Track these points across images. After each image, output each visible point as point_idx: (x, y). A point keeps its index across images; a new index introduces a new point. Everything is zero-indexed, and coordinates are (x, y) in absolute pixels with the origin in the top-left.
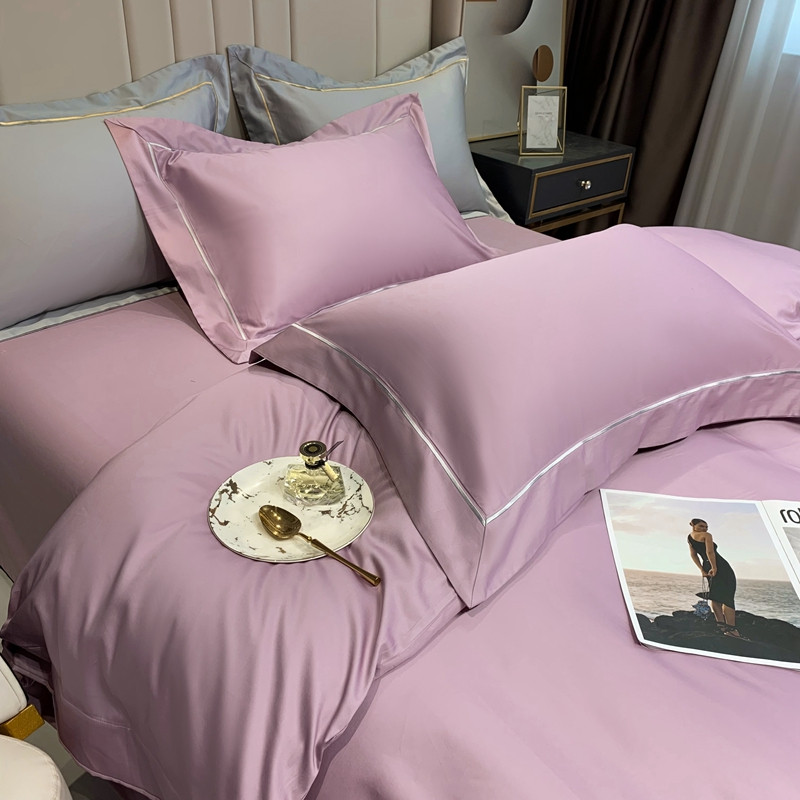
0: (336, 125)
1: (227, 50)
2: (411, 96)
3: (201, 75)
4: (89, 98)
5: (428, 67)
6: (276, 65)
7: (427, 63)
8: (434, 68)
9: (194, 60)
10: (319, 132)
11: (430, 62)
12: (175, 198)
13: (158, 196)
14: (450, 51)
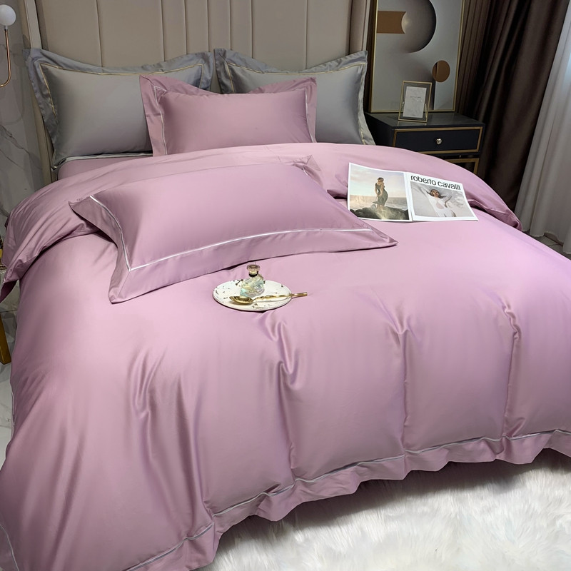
1: (214, 50)
2: (311, 79)
3: (198, 61)
5: (337, 66)
6: (240, 59)
7: (337, 64)
8: (341, 67)
9: (196, 54)
11: (339, 63)
12: (160, 111)
13: (153, 109)
14: (353, 58)
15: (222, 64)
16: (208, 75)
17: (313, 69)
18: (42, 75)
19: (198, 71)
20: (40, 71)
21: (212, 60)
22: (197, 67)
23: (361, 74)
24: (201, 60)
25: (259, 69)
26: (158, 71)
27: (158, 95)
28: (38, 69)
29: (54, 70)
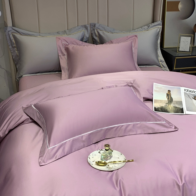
0: (111, 41)
1: (90, 24)
2: (135, 35)
3: (83, 29)
4: (57, 32)
5: (148, 28)
6: (102, 27)
7: (148, 27)
8: (149, 29)
9: (82, 26)
10: (107, 43)
11: (149, 27)
12: (66, 54)
13: (62, 53)
14: (155, 24)
15: (94, 30)
16: (87, 35)
17: (136, 30)
18: (12, 38)
19: (83, 34)
20: (11, 36)
21: (89, 28)
22: (82, 32)
23: (159, 32)
24: (84, 28)
25: (111, 32)
26: (64, 34)
27: (64, 46)
28: (10, 36)
29: (18, 36)
